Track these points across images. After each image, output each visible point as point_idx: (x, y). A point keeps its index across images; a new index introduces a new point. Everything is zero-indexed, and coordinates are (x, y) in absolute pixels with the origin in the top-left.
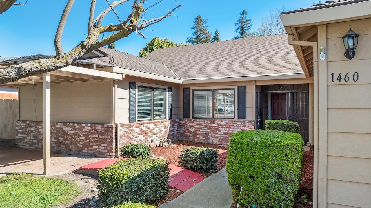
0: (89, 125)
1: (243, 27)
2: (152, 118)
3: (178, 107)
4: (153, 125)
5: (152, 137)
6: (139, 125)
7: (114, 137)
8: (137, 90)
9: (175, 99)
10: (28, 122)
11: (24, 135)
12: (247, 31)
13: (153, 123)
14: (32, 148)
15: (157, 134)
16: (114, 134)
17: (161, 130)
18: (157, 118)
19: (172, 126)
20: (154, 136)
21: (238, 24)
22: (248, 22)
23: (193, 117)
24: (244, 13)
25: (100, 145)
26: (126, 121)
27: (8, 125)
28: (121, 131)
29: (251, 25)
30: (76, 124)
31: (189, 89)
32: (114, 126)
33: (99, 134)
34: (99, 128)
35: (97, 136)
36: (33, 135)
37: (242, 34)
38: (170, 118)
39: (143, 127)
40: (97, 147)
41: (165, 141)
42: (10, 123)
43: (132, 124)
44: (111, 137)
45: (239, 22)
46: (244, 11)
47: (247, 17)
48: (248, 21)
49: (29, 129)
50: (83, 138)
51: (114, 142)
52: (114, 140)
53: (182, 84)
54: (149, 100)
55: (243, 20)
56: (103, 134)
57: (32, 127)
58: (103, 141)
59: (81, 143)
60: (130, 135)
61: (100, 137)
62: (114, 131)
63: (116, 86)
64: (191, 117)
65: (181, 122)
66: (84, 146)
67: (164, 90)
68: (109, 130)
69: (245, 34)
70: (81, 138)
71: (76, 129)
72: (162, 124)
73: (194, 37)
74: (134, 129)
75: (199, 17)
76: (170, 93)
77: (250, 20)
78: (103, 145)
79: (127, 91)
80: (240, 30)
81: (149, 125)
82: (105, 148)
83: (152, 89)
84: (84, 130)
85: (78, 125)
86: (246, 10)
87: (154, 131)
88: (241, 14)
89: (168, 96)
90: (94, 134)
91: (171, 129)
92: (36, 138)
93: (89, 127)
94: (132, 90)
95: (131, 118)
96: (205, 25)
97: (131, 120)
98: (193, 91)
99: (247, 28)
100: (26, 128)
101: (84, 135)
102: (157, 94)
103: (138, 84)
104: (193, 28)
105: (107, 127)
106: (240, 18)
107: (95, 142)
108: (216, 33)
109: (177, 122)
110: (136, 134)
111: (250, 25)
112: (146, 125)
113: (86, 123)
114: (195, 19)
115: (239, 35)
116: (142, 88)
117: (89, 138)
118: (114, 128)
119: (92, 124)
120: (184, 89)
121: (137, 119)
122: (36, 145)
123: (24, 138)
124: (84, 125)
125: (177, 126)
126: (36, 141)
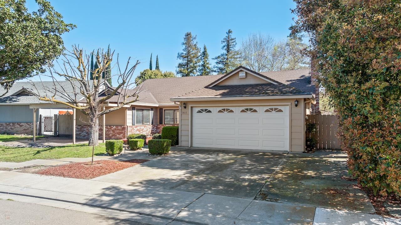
0: (115, 126)
1: (228, 45)
2: (143, 123)
3: (157, 119)
4: (143, 127)
5: (143, 132)
6: (136, 127)
7: (126, 131)
8: (136, 111)
9: (155, 115)
10: (82, 126)
11: (80, 132)
12: (232, 49)
13: (143, 126)
14: (85, 138)
15: (145, 131)
16: (126, 130)
17: (147, 130)
18: (145, 124)
19: (153, 128)
20: (144, 132)
21: (224, 42)
22: (233, 41)
23: (164, 124)
24: (230, 32)
25: (120, 135)
26: (131, 125)
27: (69, 127)
28: (129, 129)
29: (236, 43)
30: (108, 126)
31: (162, 109)
32: (126, 127)
33: (119, 130)
34: (119, 128)
35: (119, 131)
36: (85, 132)
37: (228, 52)
38: (152, 124)
39: (138, 128)
40: (118, 136)
41: (149, 135)
42: (70, 127)
43: (133, 126)
44: (125, 131)
45: (224, 40)
46: (229, 30)
47: (232, 36)
48: (234, 39)
49: (83, 129)
50: (112, 132)
51: (126, 134)
52: (126, 133)
53: (159, 107)
54: (141, 115)
55: (229, 38)
56: (121, 130)
57: (85, 128)
58: (121, 133)
59: (111, 134)
60: (133, 131)
61: (120, 131)
62: (126, 129)
63: (127, 110)
64: (163, 124)
65: (158, 126)
66: (112, 136)
67: (149, 110)
68: (124, 128)
69: (230, 51)
70: (111, 132)
71: (108, 128)
72: (148, 127)
73: (185, 53)
74: (134, 128)
75: (189, 33)
76: (152, 111)
77: (235, 39)
78: (121, 135)
79: (131, 111)
80: (226, 47)
81: (141, 127)
82: (122, 136)
83: (143, 110)
84: (112, 129)
85: (109, 127)
86: (232, 30)
87: (143, 130)
88: (227, 33)
89: (151, 113)
90: (117, 130)
91: (152, 130)
92: (87, 133)
93: (115, 127)
94: (134, 111)
95: (133, 123)
96: (194, 42)
97: (133, 124)
98: (165, 110)
99: (232, 46)
100: (81, 129)
101: (112, 131)
102: (145, 112)
103: (136, 108)
104: (183, 44)
105: (123, 127)
106: (226, 36)
107: (118, 133)
108: (205, 49)
109: (156, 126)
110: (135, 131)
111: (234, 43)
112: (140, 127)
113: (113, 126)
114: (186, 35)
115: (225, 52)
116: (138, 110)
117: (115, 132)
118: (126, 128)
119: (116, 126)
120: (160, 109)
121: (136, 124)
122: (87, 137)
123: (80, 133)
124: (112, 126)
125: (156, 128)
126: (87, 135)
